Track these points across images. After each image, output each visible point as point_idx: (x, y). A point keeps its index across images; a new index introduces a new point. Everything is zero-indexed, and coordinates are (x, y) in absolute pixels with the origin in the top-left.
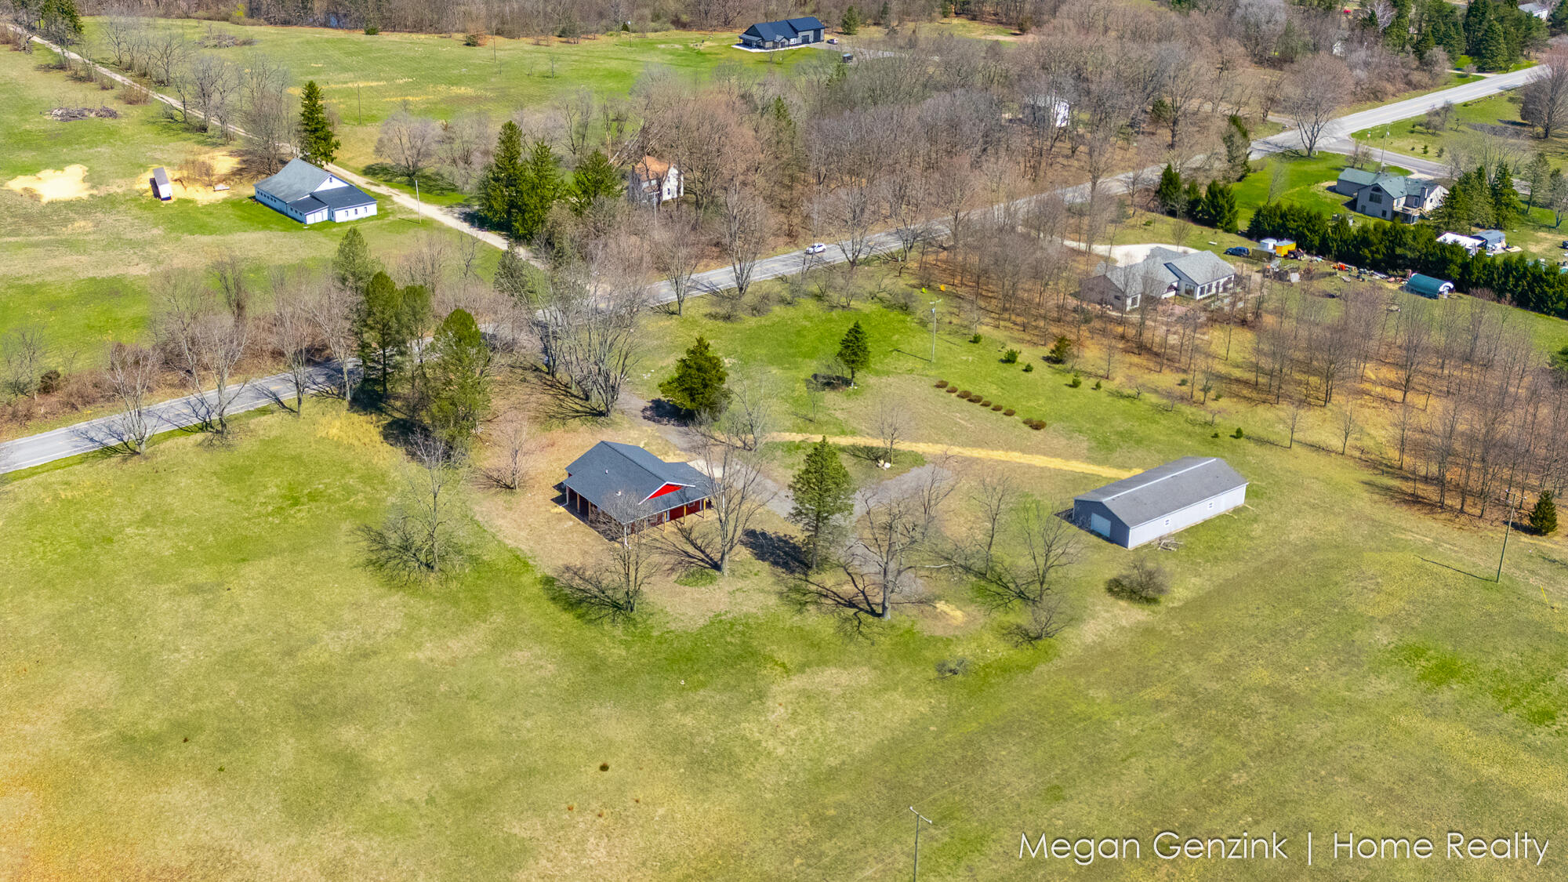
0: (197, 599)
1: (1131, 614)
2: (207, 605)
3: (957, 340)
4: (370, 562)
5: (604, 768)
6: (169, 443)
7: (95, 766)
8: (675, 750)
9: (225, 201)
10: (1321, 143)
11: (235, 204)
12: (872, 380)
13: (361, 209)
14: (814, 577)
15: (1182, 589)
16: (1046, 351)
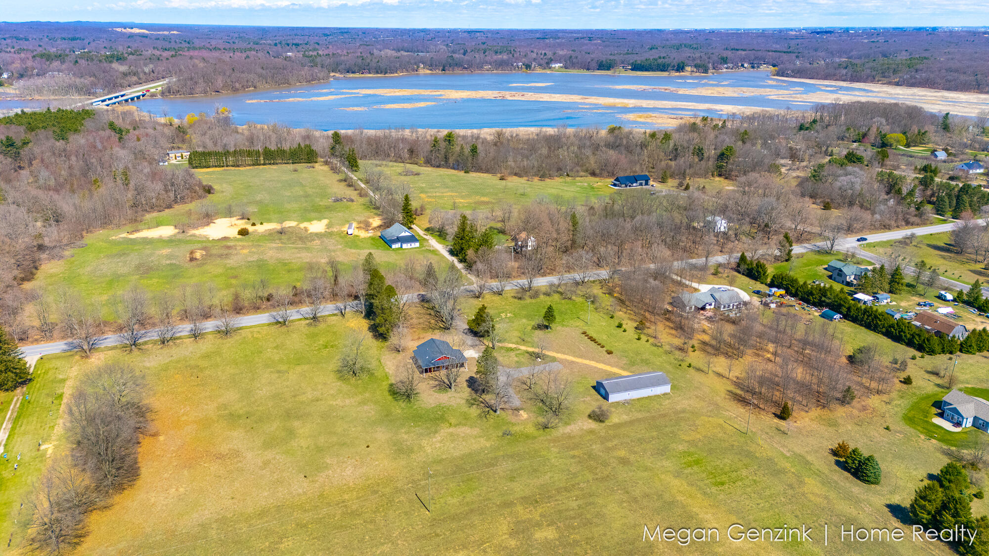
0: (277, 375)
1: (592, 425)
2: (279, 377)
3: (605, 316)
4: (338, 371)
5: (368, 447)
6: (297, 323)
7: (218, 421)
8: (395, 445)
9: (370, 237)
10: (836, 248)
11: (372, 238)
12: (559, 328)
13: (413, 244)
14: (484, 396)
15: (614, 419)
16: (635, 325)
